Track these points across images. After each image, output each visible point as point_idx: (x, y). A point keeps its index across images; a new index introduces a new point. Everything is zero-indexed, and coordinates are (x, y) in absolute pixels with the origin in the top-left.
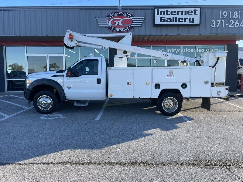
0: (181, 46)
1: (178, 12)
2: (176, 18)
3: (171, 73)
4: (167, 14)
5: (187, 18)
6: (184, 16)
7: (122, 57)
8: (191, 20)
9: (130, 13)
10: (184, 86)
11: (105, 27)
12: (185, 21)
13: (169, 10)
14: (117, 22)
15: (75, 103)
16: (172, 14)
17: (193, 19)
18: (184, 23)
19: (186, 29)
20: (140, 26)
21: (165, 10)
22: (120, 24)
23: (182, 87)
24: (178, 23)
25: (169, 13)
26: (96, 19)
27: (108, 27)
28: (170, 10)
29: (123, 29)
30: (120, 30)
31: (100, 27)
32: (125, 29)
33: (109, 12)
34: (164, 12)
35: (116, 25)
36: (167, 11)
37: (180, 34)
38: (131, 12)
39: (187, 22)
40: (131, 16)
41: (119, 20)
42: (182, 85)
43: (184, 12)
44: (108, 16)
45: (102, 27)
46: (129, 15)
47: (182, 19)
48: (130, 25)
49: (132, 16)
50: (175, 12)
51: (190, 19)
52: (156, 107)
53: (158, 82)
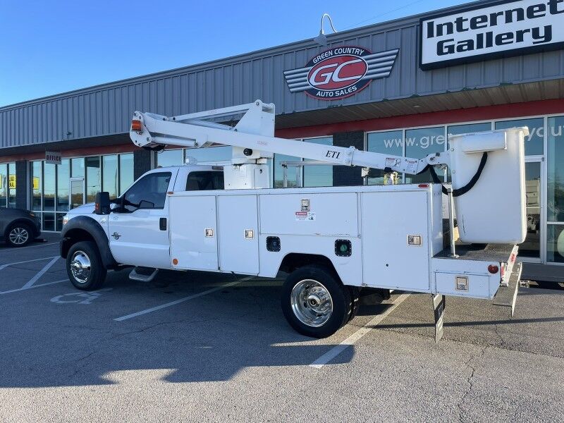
0: (546, 117)
1: (494, 17)
2: (490, 35)
3: (305, 209)
4: (460, 29)
5: (528, 31)
6: (515, 26)
7: (240, 165)
8: (542, 33)
9: (361, 46)
10: (343, 248)
11: (302, 91)
12: (520, 38)
13: (464, 15)
14: (329, 75)
15: (133, 272)
17: (548, 29)
20: (387, 77)
21: (452, 19)
22: (336, 79)
23: (339, 252)
24: (495, 48)
25: (466, 25)
26: (285, 75)
27: (307, 90)
28: (469, 15)
29: (343, 90)
30: (335, 94)
31: (292, 92)
32: (347, 89)
33: (312, 53)
34: (450, 25)
35: (327, 81)
36: (460, 21)
37: (507, 80)
38: (365, 43)
39: (528, 41)
40: (363, 55)
41: (333, 70)
43: (515, 15)
44: (310, 63)
45: (297, 92)
46: (358, 51)
47: (510, 35)
48: (359, 77)
49: (366, 53)
50: (484, 18)
53: (273, 233)
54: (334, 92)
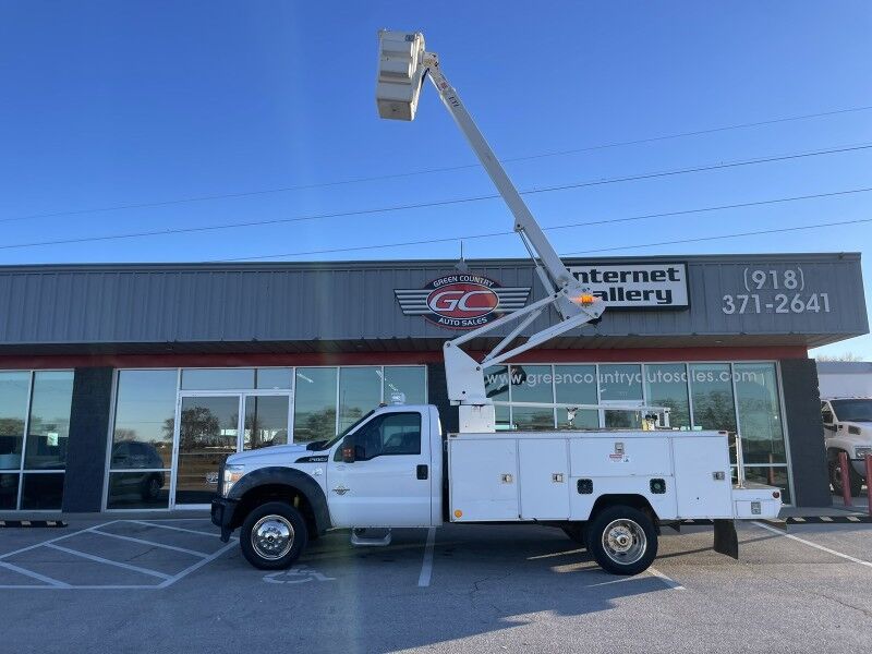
0: (643, 364)
1: (623, 275)
2: (621, 290)
3: (620, 451)
4: (594, 280)
5: (652, 292)
6: (641, 286)
7: (481, 406)
8: (664, 296)
9: (491, 277)
10: (658, 486)
11: (420, 315)
12: (646, 298)
13: (598, 268)
14: (454, 302)
15: (354, 536)
16: (606, 278)
17: (669, 293)
18: (643, 303)
19: (651, 318)
22: (462, 307)
23: (654, 490)
24: (626, 303)
25: (600, 277)
26: (396, 295)
27: (428, 316)
28: (602, 269)
29: (472, 320)
30: (461, 324)
31: (406, 315)
32: (476, 320)
33: (431, 276)
34: (585, 275)
35: (451, 308)
36: (594, 273)
37: (634, 332)
38: (494, 275)
39: (653, 301)
40: (492, 287)
41: (459, 297)
42: (653, 482)
43: (641, 276)
44: (430, 286)
45: (411, 315)
46: (486, 282)
47: (638, 293)
48: (489, 309)
49: (496, 285)
50: (615, 275)
51: (659, 294)
52: (585, 550)
53: (585, 476)
54: (461, 321)
